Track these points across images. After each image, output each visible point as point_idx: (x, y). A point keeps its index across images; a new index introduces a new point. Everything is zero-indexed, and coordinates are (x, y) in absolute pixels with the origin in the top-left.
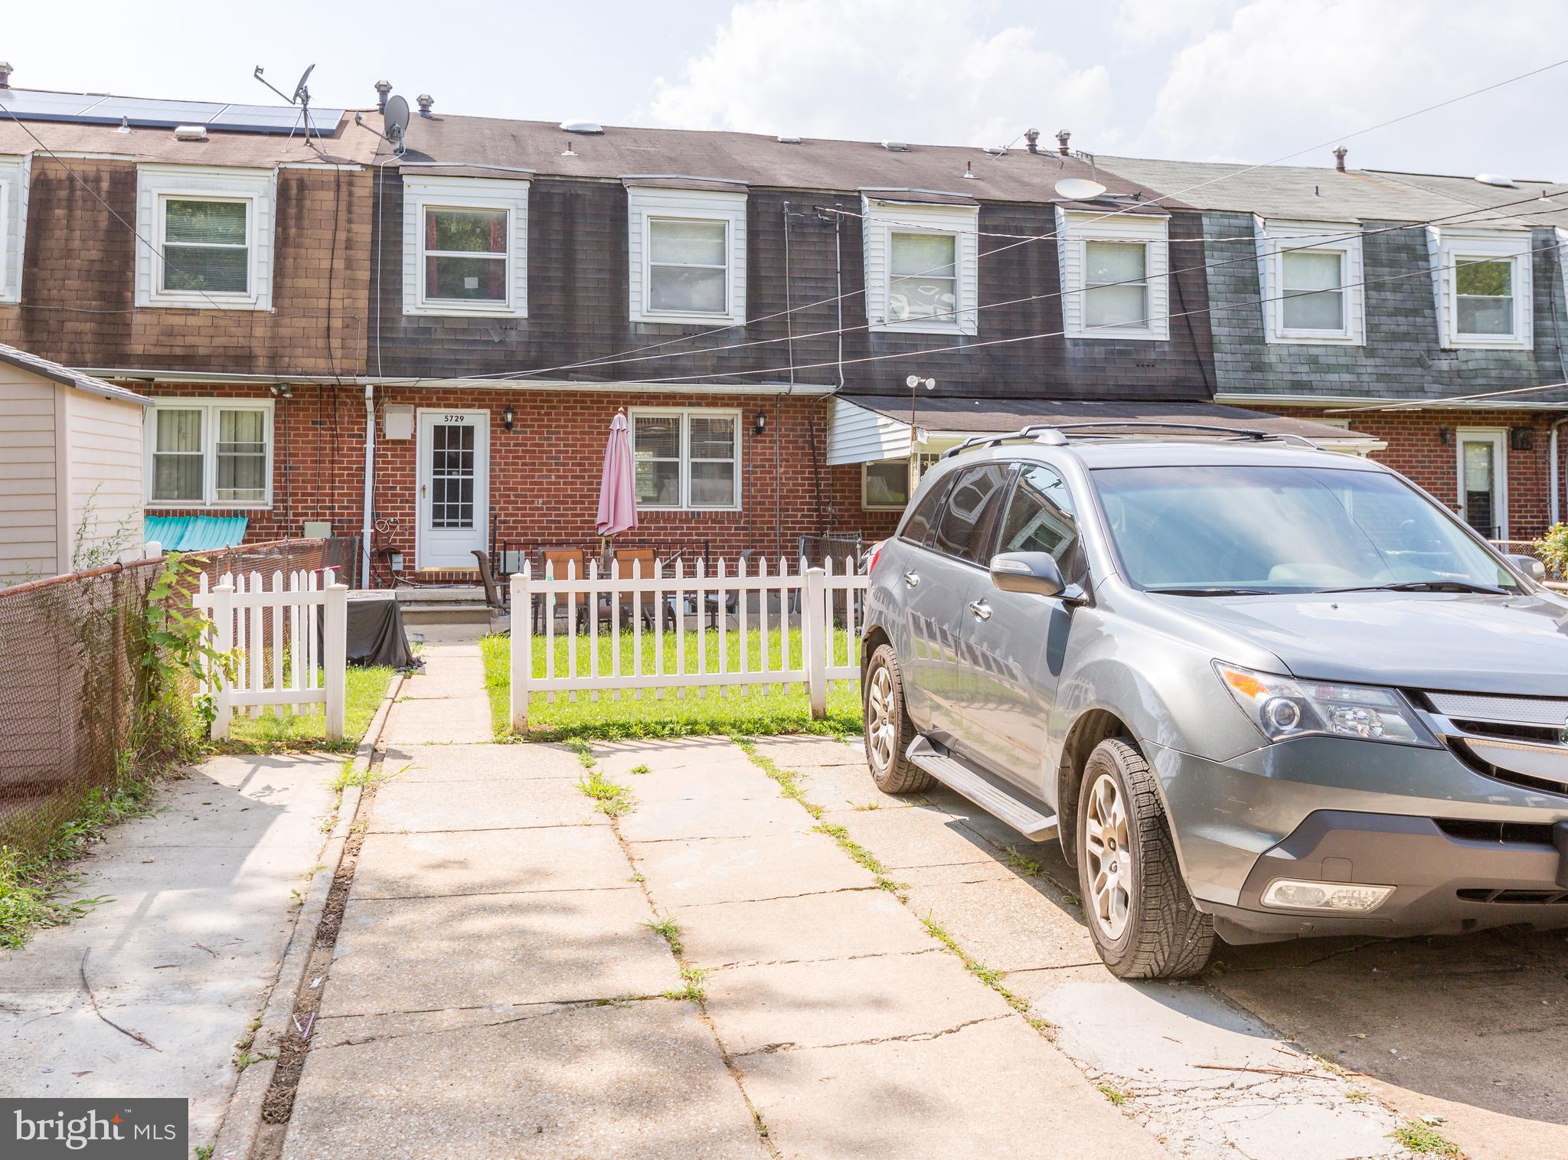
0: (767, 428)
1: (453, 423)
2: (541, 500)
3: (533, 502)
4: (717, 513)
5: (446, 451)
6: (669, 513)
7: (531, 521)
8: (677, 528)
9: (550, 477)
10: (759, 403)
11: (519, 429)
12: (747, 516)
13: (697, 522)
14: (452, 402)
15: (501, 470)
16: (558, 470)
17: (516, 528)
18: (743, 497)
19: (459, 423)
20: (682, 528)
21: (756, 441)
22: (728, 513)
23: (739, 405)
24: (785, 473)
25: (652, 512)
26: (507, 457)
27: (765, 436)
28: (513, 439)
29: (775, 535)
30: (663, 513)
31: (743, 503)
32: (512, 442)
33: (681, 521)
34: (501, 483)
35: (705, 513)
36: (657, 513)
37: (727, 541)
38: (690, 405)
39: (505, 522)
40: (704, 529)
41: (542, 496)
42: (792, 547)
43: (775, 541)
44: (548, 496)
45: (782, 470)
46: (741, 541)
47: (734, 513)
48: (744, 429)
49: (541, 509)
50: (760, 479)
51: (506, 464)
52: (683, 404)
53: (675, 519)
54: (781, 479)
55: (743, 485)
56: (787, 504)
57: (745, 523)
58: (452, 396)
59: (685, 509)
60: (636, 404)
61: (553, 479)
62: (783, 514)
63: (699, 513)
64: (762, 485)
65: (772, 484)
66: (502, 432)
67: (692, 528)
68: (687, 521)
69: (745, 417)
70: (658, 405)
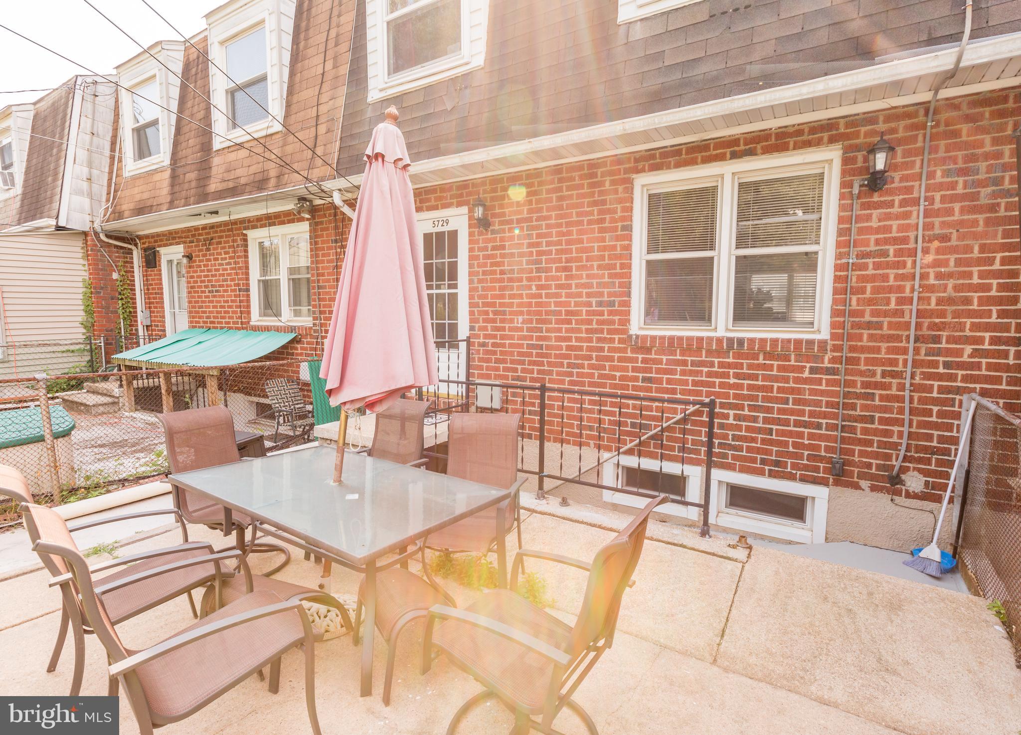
0: (897, 176)
1: (440, 229)
2: (520, 318)
3: (512, 321)
4: (775, 341)
5: (434, 261)
6: (690, 339)
7: (511, 345)
8: (702, 364)
9: (530, 287)
10: (881, 127)
11: (497, 227)
12: (836, 348)
13: (738, 355)
14: (433, 203)
15: (480, 281)
16: (540, 278)
17: (495, 353)
18: (835, 313)
19: (446, 229)
20: (712, 365)
21: (866, 206)
22: (798, 342)
23: (832, 140)
24: (936, 264)
25: (662, 338)
26: (485, 265)
27: (891, 192)
28: (490, 240)
29: (901, 387)
30: (680, 339)
31: (833, 325)
32: (490, 245)
33: (709, 353)
34: (480, 297)
35: (752, 341)
36: (671, 338)
37: (792, 391)
38: (735, 156)
39: (483, 345)
40: (750, 367)
41: (522, 313)
42: (945, 415)
43: (900, 399)
44: (529, 313)
45: (930, 258)
46: (822, 393)
47: (810, 342)
48: (844, 185)
49: (521, 330)
50: (873, 278)
51: (484, 273)
52: (720, 158)
53: (700, 349)
54: (924, 276)
55: (836, 292)
56: (933, 326)
57: (833, 360)
58: (432, 196)
59: (721, 333)
60: (642, 171)
61: (534, 290)
62: (923, 348)
63: (741, 342)
64: (875, 290)
65: (900, 289)
66: (480, 234)
67: (729, 366)
68: (719, 353)
69: (846, 161)
70: (678, 165)
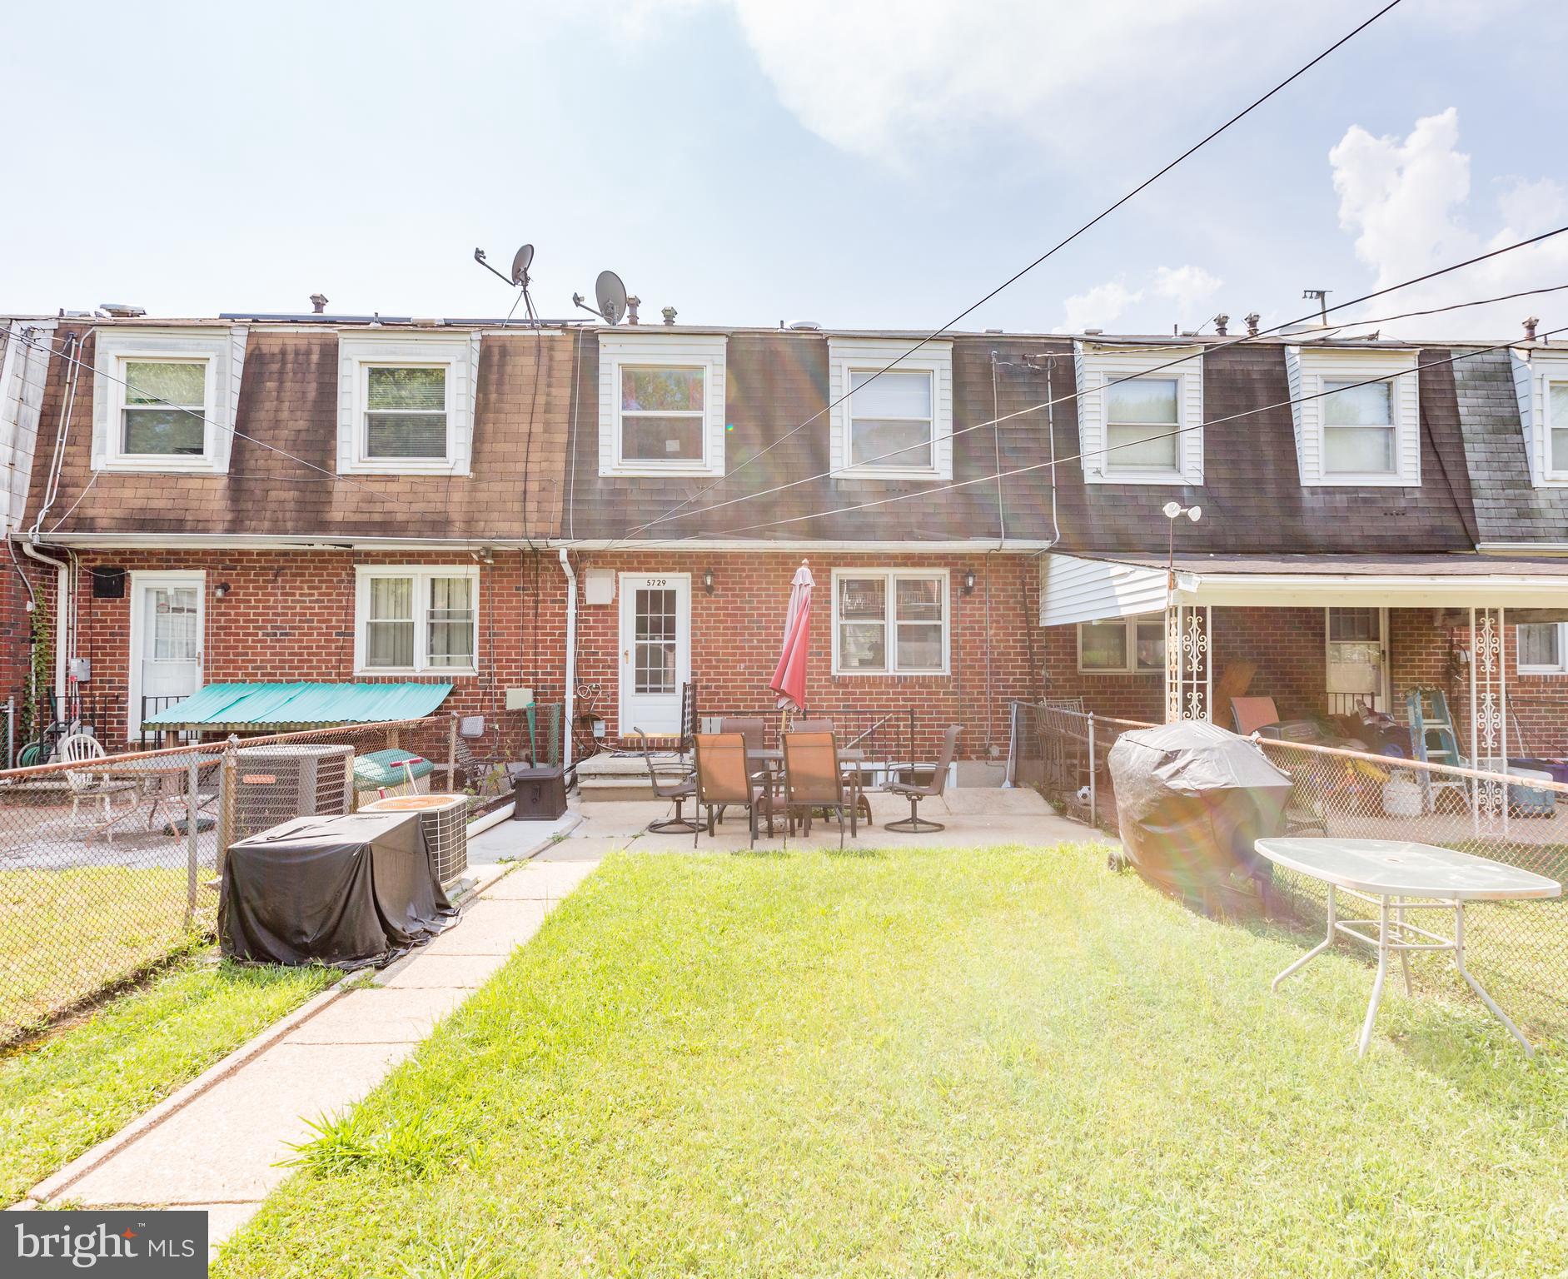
0: (976, 588)
1: (655, 588)
2: (743, 665)
3: (735, 667)
4: (924, 677)
5: (649, 615)
6: (874, 677)
7: (733, 687)
8: (882, 693)
9: (752, 641)
10: (967, 562)
11: (720, 592)
12: (956, 680)
13: (904, 687)
14: (653, 565)
15: (703, 635)
16: (760, 634)
17: (718, 694)
18: (952, 660)
19: (662, 588)
20: (888, 693)
21: (964, 602)
22: (936, 677)
23: (946, 565)
24: (996, 635)
25: (856, 677)
26: (709, 621)
27: (974, 596)
28: (714, 602)
29: (986, 700)
30: (868, 677)
31: (952, 667)
32: (713, 606)
33: (887, 686)
34: (703, 648)
35: (912, 677)
36: (862, 677)
37: (935, 706)
38: (896, 565)
39: (707, 687)
40: (911, 693)
41: (744, 661)
42: (1004, 713)
43: (986, 706)
44: (750, 661)
45: (993, 632)
46: (950, 706)
47: (942, 677)
48: (951, 590)
49: (744, 674)
50: (970, 641)
51: (707, 628)
52: (888, 565)
53: (880, 683)
54: (991, 641)
55: (952, 648)
56: (997, 667)
57: (954, 687)
58: (653, 560)
59: (891, 673)
60: (839, 565)
61: (755, 643)
62: (994, 678)
63: (905, 678)
64: (971, 648)
65: (982, 647)
66: (705, 596)
67: (899, 693)
68: (893, 686)
69: (952, 577)
70: (862, 565)
